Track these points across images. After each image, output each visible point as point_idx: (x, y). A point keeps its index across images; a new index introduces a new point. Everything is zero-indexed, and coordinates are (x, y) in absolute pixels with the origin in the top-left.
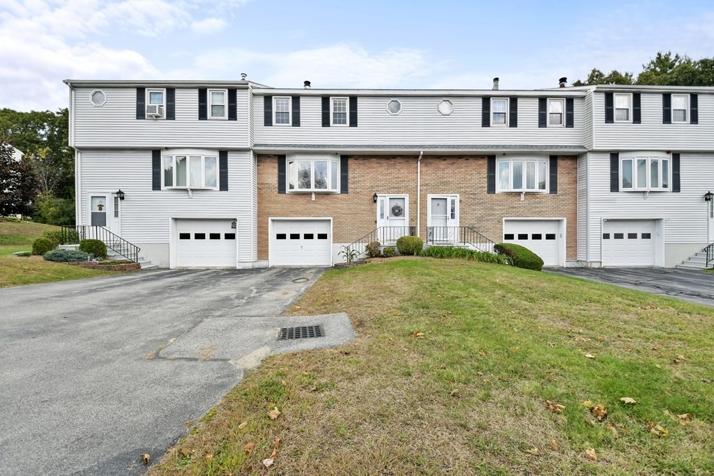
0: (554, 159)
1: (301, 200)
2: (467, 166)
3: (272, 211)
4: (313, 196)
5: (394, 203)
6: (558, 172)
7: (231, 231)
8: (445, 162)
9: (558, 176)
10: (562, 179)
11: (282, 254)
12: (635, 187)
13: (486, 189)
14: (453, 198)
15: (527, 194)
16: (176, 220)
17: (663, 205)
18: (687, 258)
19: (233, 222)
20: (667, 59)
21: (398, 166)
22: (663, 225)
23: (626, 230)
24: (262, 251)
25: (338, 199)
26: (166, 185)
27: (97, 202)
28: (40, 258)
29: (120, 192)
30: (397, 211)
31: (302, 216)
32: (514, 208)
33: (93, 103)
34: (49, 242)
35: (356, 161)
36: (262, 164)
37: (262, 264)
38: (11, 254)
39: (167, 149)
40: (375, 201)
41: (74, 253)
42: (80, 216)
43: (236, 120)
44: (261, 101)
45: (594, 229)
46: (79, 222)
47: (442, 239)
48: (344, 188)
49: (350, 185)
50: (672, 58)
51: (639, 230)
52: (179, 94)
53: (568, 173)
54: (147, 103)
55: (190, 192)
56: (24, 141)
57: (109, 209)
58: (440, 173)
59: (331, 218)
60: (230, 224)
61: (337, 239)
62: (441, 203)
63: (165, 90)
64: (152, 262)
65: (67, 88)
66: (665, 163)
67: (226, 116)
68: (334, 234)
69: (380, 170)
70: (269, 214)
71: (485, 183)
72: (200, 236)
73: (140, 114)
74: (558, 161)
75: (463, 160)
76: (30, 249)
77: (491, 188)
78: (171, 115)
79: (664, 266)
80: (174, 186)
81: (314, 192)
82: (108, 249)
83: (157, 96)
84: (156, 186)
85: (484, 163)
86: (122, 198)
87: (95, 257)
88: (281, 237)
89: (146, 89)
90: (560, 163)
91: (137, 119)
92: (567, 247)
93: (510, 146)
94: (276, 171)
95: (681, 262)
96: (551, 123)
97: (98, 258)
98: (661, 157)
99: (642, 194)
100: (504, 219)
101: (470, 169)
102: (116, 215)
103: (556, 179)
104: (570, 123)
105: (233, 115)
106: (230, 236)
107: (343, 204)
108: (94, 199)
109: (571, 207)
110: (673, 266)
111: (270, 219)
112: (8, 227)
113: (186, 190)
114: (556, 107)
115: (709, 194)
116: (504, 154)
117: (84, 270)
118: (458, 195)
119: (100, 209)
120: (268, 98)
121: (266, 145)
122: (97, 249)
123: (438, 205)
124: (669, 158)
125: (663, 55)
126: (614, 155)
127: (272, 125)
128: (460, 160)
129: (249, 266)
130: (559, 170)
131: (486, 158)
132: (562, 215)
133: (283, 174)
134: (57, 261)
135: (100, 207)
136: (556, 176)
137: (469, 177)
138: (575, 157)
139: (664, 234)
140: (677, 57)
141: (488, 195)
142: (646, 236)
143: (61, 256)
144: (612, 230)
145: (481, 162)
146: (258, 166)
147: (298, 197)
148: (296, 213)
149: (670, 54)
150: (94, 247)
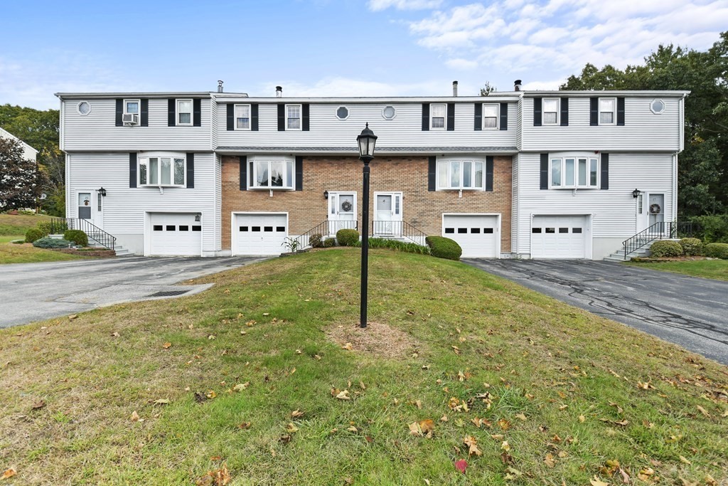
0: (490, 159)
1: (261, 196)
2: (409, 166)
3: (234, 206)
4: (271, 193)
5: (344, 200)
6: (494, 171)
7: (197, 224)
8: (390, 163)
9: (494, 175)
10: (498, 178)
11: (243, 244)
12: (563, 186)
13: (427, 187)
14: (398, 195)
15: (464, 191)
16: (150, 213)
17: (591, 201)
18: (615, 251)
19: (198, 216)
20: (669, 51)
21: (347, 166)
22: (592, 220)
23: (556, 224)
24: (226, 242)
25: (293, 195)
26: (141, 183)
27: (84, 198)
28: (31, 245)
29: (102, 190)
30: (346, 207)
31: (262, 210)
32: (452, 204)
33: (80, 112)
34: (39, 232)
35: (309, 162)
36: (225, 164)
37: (226, 253)
38: (9, 241)
39: (142, 151)
40: (327, 198)
41: (58, 241)
42: (69, 210)
43: (200, 126)
44: (224, 109)
45: (523, 223)
46: (68, 215)
47: (384, 232)
48: (299, 186)
49: (304, 184)
50: (674, 50)
51: (570, 224)
52: (151, 104)
53: (503, 172)
54: (125, 112)
55: (161, 190)
56: (42, 139)
57: (93, 204)
58: (385, 173)
59: (287, 213)
60: (194, 218)
61: (292, 231)
62: (387, 199)
63: (140, 100)
64: (129, 251)
65: (58, 100)
66: (594, 162)
67: (192, 123)
68: (290, 227)
69: (331, 170)
70: (231, 209)
71: (426, 182)
72: (171, 228)
73: (119, 122)
74: (494, 161)
75: (407, 160)
76: (23, 238)
77: (432, 186)
78: (145, 122)
79: (591, 259)
80: (148, 184)
81: (272, 190)
82: (89, 239)
83: (133, 106)
84: (133, 184)
85: (425, 163)
86: (104, 195)
87: (76, 244)
88: (244, 229)
89: (124, 100)
90: (496, 162)
91: (116, 126)
92: (502, 240)
93: (447, 148)
94: (238, 170)
95: (609, 255)
96: (486, 126)
97: (78, 246)
98: (589, 157)
99: (571, 191)
100: (443, 214)
101: (412, 168)
102: (100, 210)
103: (492, 178)
104: (504, 126)
105: (197, 122)
106: (197, 228)
107: (298, 200)
108: (81, 195)
109: (507, 203)
110: (601, 259)
111: (232, 213)
112: (22, 219)
113: (158, 187)
114: (490, 112)
115: (636, 191)
116: (443, 156)
117: (62, 255)
118: (402, 192)
119: (86, 204)
120: (230, 106)
121: (228, 148)
122: (79, 238)
123: (384, 201)
124: (598, 158)
125: (665, 46)
126: (544, 156)
127: (233, 130)
128: (404, 161)
129: (212, 254)
130: (495, 169)
131: (428, 159)
132: (497, 211)
133: (244, 173)
134: (43, 248)
135: (86, 202)
136: (492, 175)
137: (411, 176)
138: (510, 158)
139: (592, 228)
140: (679, 49)
141: (429, 193)
142: (577, 230)
143: (47, 243)
144: (543, 225)
145: (423, 163)
146: (222, 165)
147: (258, 194)
148: (256, 208)
149: (672, 46)
150: (75, 236)
